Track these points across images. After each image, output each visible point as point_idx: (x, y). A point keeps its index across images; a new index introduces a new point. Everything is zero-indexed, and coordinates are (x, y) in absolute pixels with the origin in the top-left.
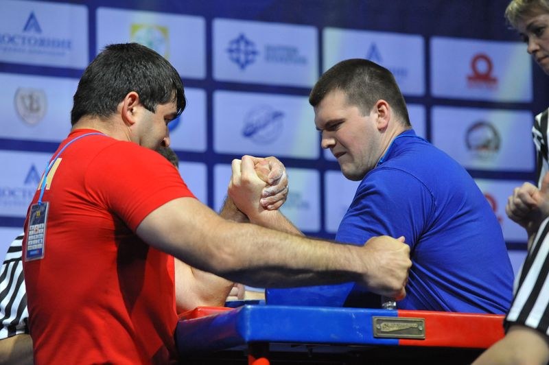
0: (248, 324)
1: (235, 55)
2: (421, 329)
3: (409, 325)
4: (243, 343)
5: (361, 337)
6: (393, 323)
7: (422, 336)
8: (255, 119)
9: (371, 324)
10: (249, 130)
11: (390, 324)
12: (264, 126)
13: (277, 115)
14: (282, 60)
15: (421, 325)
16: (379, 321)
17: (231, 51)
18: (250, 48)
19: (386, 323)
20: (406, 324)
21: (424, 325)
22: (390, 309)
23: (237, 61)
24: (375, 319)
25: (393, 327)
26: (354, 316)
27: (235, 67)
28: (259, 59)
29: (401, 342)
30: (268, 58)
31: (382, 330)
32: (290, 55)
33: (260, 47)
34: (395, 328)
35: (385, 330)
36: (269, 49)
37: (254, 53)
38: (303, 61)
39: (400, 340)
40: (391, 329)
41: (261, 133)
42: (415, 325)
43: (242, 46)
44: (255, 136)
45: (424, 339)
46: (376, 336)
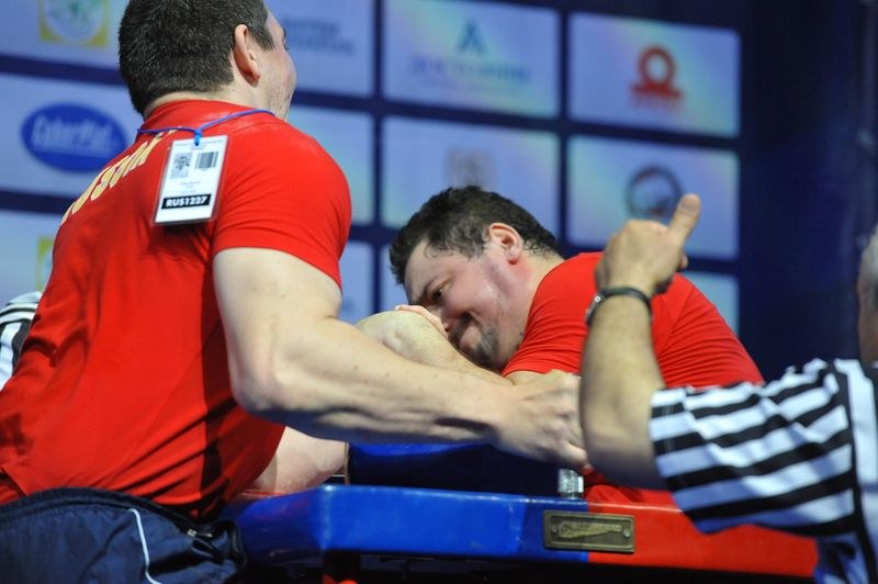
0: (327, 519)
2: (628, 535)
3: (607, 527)
4: (316, 553)
5: (522, 546)
6: (579, 524)
7: (629, 547)
9: (540, 524)
11: (574, 525)
15: (628, 527)
16: (556, 520)
19: (568, 523)
20: (601, 525)
21: (632, 528)
22: (573, 498)
24: (548, 515)
25: (579, 530)
26: (511, 509)
29: (594, 557)
31: (561, 536)
32: (324, 36)
34: (583, 533)
35: (565, 536)
38: (347, 48)
39: (592, 554)
40: (576, 534)
42: (617, 528)
45: (631, 553)
46: (548, 545)
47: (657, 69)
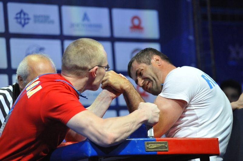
1: (19, 20)
2: (166, 146)
3: (161, 145)
4: (88, 157)
5: (140, 151)
6: (154, 144)
7: (167, 149)
8: (31, 51)
9: (144, 145)
13: (41, 49)
14: (42, 22)
15: (166, 144)
16: (148, 144)
17: (17, 18)
18: (26, 17)
19: (151, 144)
22: (151, 138)
23: (20, 23)
24: (146, 143)
25: (154, 146)
26: (136, 142)
27: (19, 26)
28: (31, 22)
29: (158, 153)
30: (35, 21)
31: (149, 148)
32: (45, 19)
33: (31, 16)
34: (155, 147)
35: (151, 148)
36: (35, 17)
37: (28, 19)
38: (52, 22)
39: (157, 152)
40: (153, 147)
42: (163, 145)
43: (22, 16)
45: (168, 151)
46: (147, 151)
47: (136, 22)
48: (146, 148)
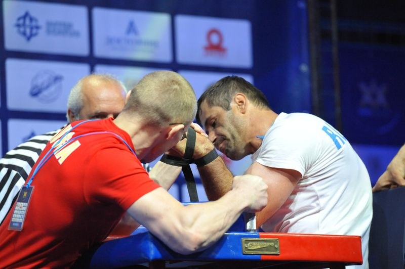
1: (22, 29)
2: (277, 247)
3: (268, 244)
4: (148, 260)
5: (233, 254)
6: (256, 243)
7: (278, 252)
8: (40, 82)
9: (240, 244)
10: (35, 91)
11: (254, 243)
12: (48, 87)
13: (57, 79)
14: (59, 33)
15: (277, 244)
16: (247, 242)
17: (18, 26)
18: (34, 24)
19: (252, 243)
20: (265, 243)
22: (252, 232)
23: (24, 34)
24: (244, 240)
25: (257, 246)
26: (228, 238)
27: (23, 39)
28: (42, 32)
29: (263, 257)
30: (49, 32)
31: (249, 249)
32: (66, 29)
33: (42, 22)
34: (258, 247)
35: (251, 249)
36: (49, 24)
37: (37, 27)
38: (77, 34)
40: (255, 248)
41: (45, 93)
42: (272, 244)
43: (28, 22)
44: (41, 96)
45: (278, 255)
46: (244, 253)
47: (215, 39)
48: (244, 249)
